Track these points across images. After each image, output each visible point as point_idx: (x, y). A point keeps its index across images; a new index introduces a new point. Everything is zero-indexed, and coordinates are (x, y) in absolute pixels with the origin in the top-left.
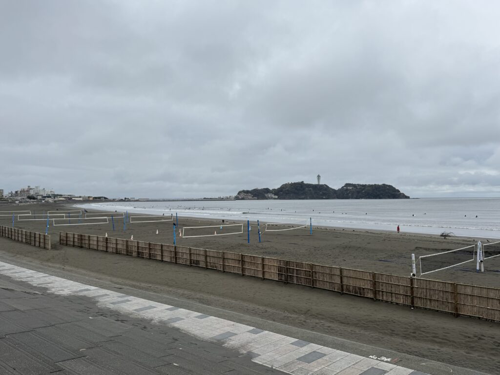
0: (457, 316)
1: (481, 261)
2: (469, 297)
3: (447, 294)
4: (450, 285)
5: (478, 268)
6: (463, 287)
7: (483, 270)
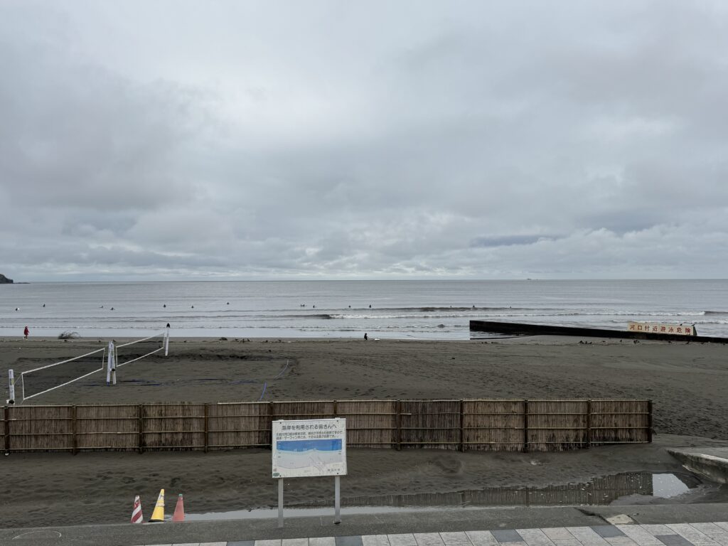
0: (76, 452)
1: (113, 370)
2: (93, 422)
3: (63, 423)
4: (66, 409)
5: (108, 380)
6: (85, 409)
7: (115, 382)
